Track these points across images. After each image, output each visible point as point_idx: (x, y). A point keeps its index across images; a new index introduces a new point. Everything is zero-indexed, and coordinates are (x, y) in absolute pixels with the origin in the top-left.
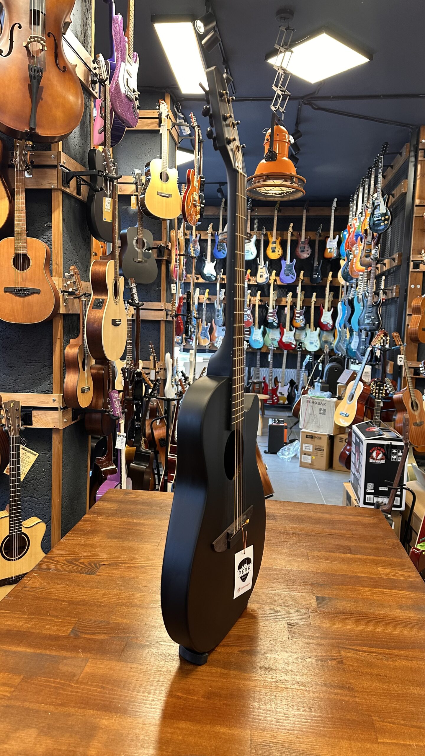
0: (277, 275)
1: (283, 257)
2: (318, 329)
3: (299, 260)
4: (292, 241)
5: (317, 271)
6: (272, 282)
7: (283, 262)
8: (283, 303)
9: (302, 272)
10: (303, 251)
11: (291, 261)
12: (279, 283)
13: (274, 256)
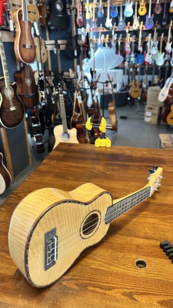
0: (144, 24)
1: (147, 14)
2: (164, 53)
3: (156, 15)
4: (152, 4)
5: (165, 21)
6: (141, 28)
7: (146, 17)
8: (146, 40)
9: (157, 22)
10: (157, 10)
11: (151, 15)
12: (145, 29)
13: (142, 13)
